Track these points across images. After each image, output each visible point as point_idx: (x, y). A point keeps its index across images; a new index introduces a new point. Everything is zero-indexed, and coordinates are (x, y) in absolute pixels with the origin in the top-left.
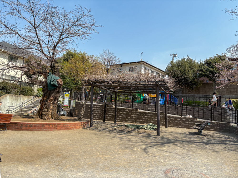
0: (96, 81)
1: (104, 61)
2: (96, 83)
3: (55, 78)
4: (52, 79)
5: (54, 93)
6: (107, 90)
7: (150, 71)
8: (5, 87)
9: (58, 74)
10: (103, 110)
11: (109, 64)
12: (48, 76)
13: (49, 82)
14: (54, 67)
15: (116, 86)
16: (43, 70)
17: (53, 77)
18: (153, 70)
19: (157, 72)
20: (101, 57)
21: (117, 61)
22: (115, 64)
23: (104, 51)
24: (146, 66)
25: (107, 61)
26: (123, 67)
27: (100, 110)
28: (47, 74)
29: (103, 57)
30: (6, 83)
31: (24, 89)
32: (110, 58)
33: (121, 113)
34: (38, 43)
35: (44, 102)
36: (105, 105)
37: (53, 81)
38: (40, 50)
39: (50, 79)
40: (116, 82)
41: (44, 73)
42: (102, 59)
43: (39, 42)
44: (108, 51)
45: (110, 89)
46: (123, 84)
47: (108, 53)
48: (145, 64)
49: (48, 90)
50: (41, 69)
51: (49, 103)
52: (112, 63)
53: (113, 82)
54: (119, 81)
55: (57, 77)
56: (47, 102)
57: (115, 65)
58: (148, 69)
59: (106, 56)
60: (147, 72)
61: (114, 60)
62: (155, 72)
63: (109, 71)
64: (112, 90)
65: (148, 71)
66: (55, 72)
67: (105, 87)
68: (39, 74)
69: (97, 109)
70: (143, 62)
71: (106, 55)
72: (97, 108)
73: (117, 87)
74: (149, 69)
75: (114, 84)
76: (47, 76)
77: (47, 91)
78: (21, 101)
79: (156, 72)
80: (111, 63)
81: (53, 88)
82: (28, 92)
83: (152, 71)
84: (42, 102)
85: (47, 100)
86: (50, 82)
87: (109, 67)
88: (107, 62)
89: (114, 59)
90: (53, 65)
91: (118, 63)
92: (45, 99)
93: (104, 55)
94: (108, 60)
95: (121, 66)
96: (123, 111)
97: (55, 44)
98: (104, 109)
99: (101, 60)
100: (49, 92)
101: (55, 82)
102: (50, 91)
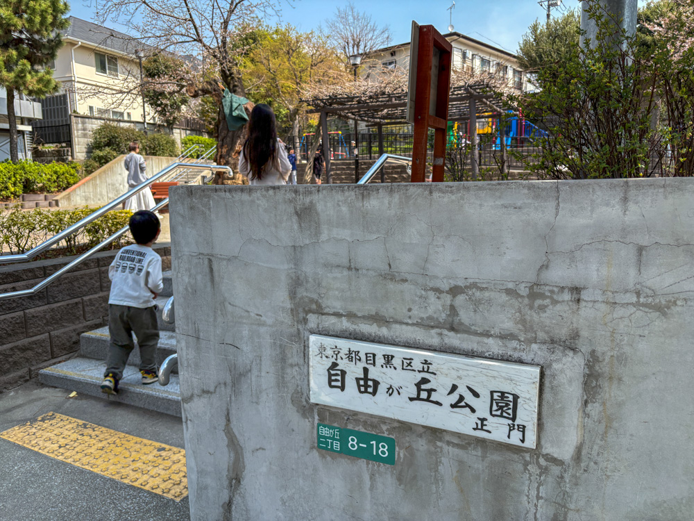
0: (333, 99)
1: (343, 43)
2: (331, 105)
3: (239, 102)
4: (234, 104)
5: (242, 137)
6: (358, 120)
7: (477, 62)
8: (113, 138)
9: (243, 91)
10: (353, 175)
11: (358, 50)
12: (224, 97)
13: (227, 111)
14: (231, 74)
15: (378, 105)
16: (211, 84)
17: (234, 100)
18: (487, 58)
19: (498, 61)
20: (333, 33)
21: (380, 40)
22: (374, 49)
23: (339, 11)
24: (463, 48)
25: (351, 43)
26: (396, 58)
27: (345, 174)
28: (220, 93)
29: (338, 32)
30: (114, 127)
31: (154, 139)
32: (358, 34)
33: (396, 176)
34: (189, 20)
35: (224, 158)
36: (357, 161)
37: (236, 108)
38: (192, 35)
39: (230, 104)
40: (377, 95)
41: (215, 90)
42: (336, 38)
43: (191, 17)
44: (350, 13)
45: (366, 119)
46: (393, 99)
47: (351, 19)
48: (461, 39)
49: (228, 131)
50: (207, 82)
51: (234, 159)
52: (365, 47)
53: (371, 97)
54: (384, 93)
55: (242, 98)
56: (230, 158)
57: (376, 52)
58: (469, 54)
59: (348, 27)
60: (468, 63)
61: (371, 39)
62: (494, 60)
63: (360, 71)
64: (370, 121)
65: (472, 59)
66: (235, 86)
67: (353, 114)
68: (206, 93)
69: (338, 172)
70: (455, 34)
71: (346, 23)
72: (337, 169)
73: (382, 111)
74: (473, 55)
75: (372, 102)
76: (222, 99)
77: (226, 132)
78: (154, 169)
79: (495, 62)
80: (362, 47)
81: (239, 125)
82: (165, 148)
83: (483, 61)
84: (218, 158)
85: (228, 153)
86: (231, 111)
87: (358, 61)
88: (351, 45)
89: (370, 35)
90: (229, 70)
91: (382, 47)
92: (224, 150)
93: (342, 27)
94: (354, 40)
95: (393, 54)
96: (402, 172)
97: (225, 16)
98: (354, 172)
99: (335, 43)
100: (230, 134)
101: (241, 110)
102: (234, 132)
